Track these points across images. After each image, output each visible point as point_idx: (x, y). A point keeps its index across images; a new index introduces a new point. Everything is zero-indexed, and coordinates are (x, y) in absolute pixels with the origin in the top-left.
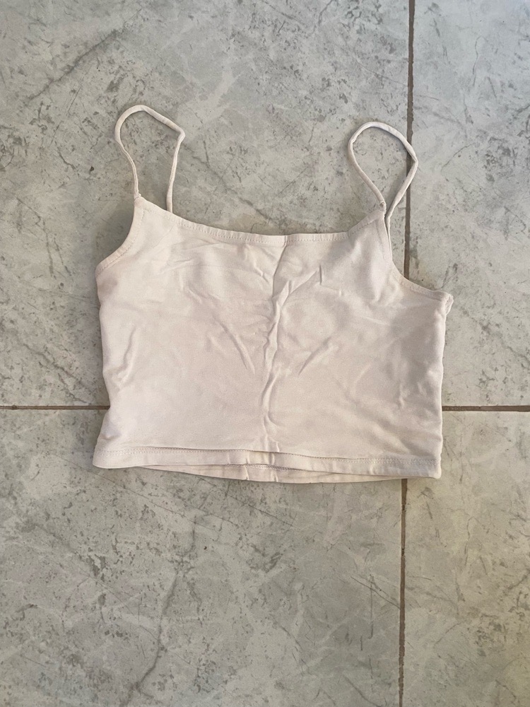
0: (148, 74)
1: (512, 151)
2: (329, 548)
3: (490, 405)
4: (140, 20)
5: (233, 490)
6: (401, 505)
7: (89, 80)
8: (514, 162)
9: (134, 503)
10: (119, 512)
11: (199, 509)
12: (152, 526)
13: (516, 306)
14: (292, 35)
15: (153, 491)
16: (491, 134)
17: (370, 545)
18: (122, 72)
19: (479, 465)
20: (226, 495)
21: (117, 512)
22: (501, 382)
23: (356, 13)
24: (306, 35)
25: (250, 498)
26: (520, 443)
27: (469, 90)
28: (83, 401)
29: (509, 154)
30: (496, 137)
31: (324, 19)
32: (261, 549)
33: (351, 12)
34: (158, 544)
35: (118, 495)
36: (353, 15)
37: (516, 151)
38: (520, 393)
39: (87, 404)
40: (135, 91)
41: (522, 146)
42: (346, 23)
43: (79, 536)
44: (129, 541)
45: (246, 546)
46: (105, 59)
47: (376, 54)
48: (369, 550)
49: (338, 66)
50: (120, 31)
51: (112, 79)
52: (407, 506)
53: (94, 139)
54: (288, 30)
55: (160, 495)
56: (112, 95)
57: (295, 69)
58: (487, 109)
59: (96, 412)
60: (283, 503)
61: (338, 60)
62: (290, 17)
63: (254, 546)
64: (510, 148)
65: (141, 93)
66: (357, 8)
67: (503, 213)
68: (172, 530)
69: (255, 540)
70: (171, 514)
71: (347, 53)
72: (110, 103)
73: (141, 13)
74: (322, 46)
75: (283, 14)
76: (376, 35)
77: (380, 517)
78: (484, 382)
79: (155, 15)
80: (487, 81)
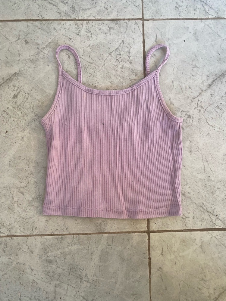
0: (30, 90)
1: (191, 116)
2: (117, 296)
3: (187, 229)
4: (26, 68)
5: (72, 272)
6: (149, 276)
7: (5, 94)
8: (193, 121)
9: (28, 279)
10: (22, 283)
11: (57, 280)
12: (36, 289)
13: (197, 184)
14: (92, 70)
15: (37, 273)
16: (182, 109)
17: (135, 294)
18: (19, 90)
19: (183, 256)
20: (69, 274)
21: (20, 283)
22: (191, 218)
23: (120, 60)
24: (98, 70)
25: (80, 275)
26: (202, 246)
27: (171, 91)
28: (5, 234)
29: (190, 118)
30: (184, 110)
31: (106, 63)
32: (86, 298)
33: (118, 60)
34: (39, 297)
35: (21, 275)
36: (118, 61)
37: (193, 116)
38: (201, 223)
39: (6, 235)
40: (25, 97)
41: (196, 114)
42: (116, 64)
43: (4, 294)
44: (26, 296)
45: (79, 297)
46: (11, 85)
47: (129, 77)
48: (135, 297)
49: (113, 83)
50: (18, 73)
51: (14, 93)
52: (151, 276)
53: (7, 119)
54: (90, 68)
55: (40, 275)
56: (15, 100)
57: (94, 85)
58: (179, 98)
59: (10, 238)
60: (95, 277)
61: (113, 81)
62: (91, 63)
63: (83, 297)
64: (191, 115)
65: (27, 99)
66: (120, 58)
67: (189, 143)
68: (46, 290)
69: (83, 294)
70: (45, 283)
71: (117, 77)
72: (14, 103)
73: (27, 64)
74: (105, 75)
75: (88, 62)
76: (129, 69)
77: (139, 282)
78: (184, 219)
79: (33, 65)
80: (179, 86)
